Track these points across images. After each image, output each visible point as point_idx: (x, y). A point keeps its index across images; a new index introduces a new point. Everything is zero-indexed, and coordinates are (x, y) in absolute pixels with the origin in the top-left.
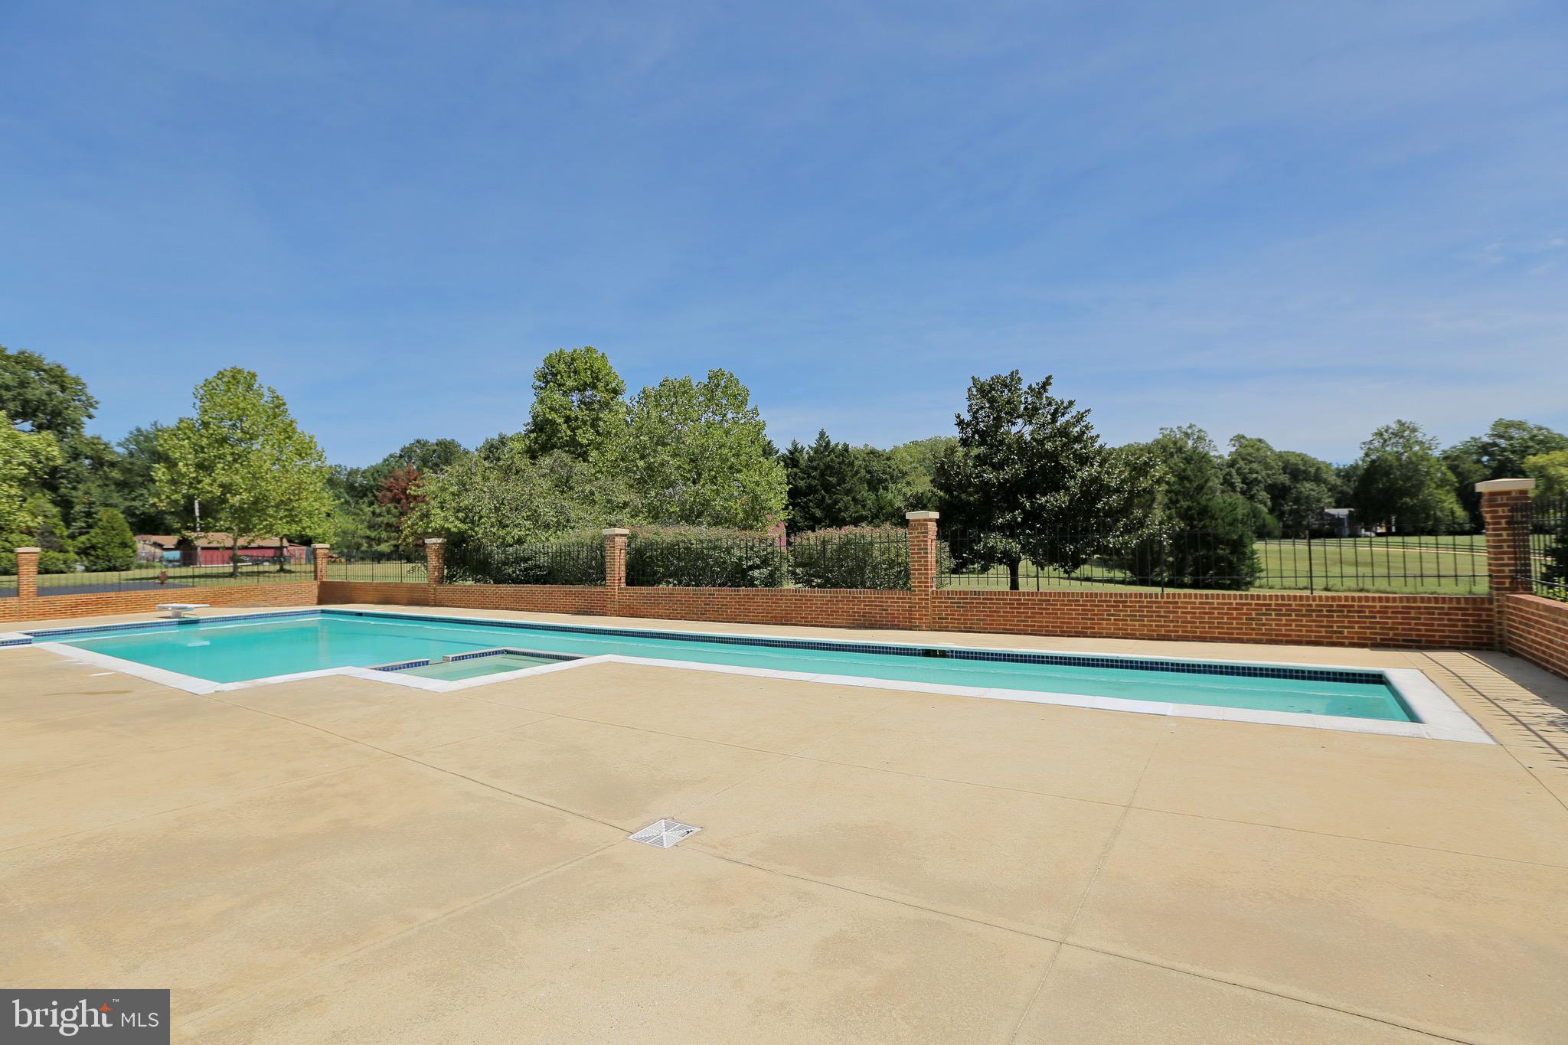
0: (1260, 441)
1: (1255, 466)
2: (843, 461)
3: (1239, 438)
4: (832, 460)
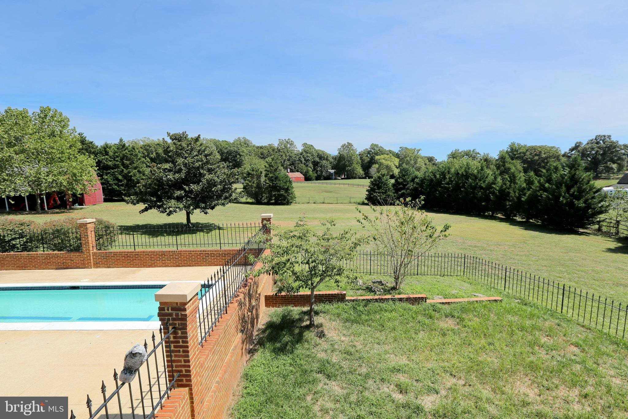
0: (312, 146)
1: (309, 155)
2: (132, 154)
3: (305, 145)
4: (126, 153)
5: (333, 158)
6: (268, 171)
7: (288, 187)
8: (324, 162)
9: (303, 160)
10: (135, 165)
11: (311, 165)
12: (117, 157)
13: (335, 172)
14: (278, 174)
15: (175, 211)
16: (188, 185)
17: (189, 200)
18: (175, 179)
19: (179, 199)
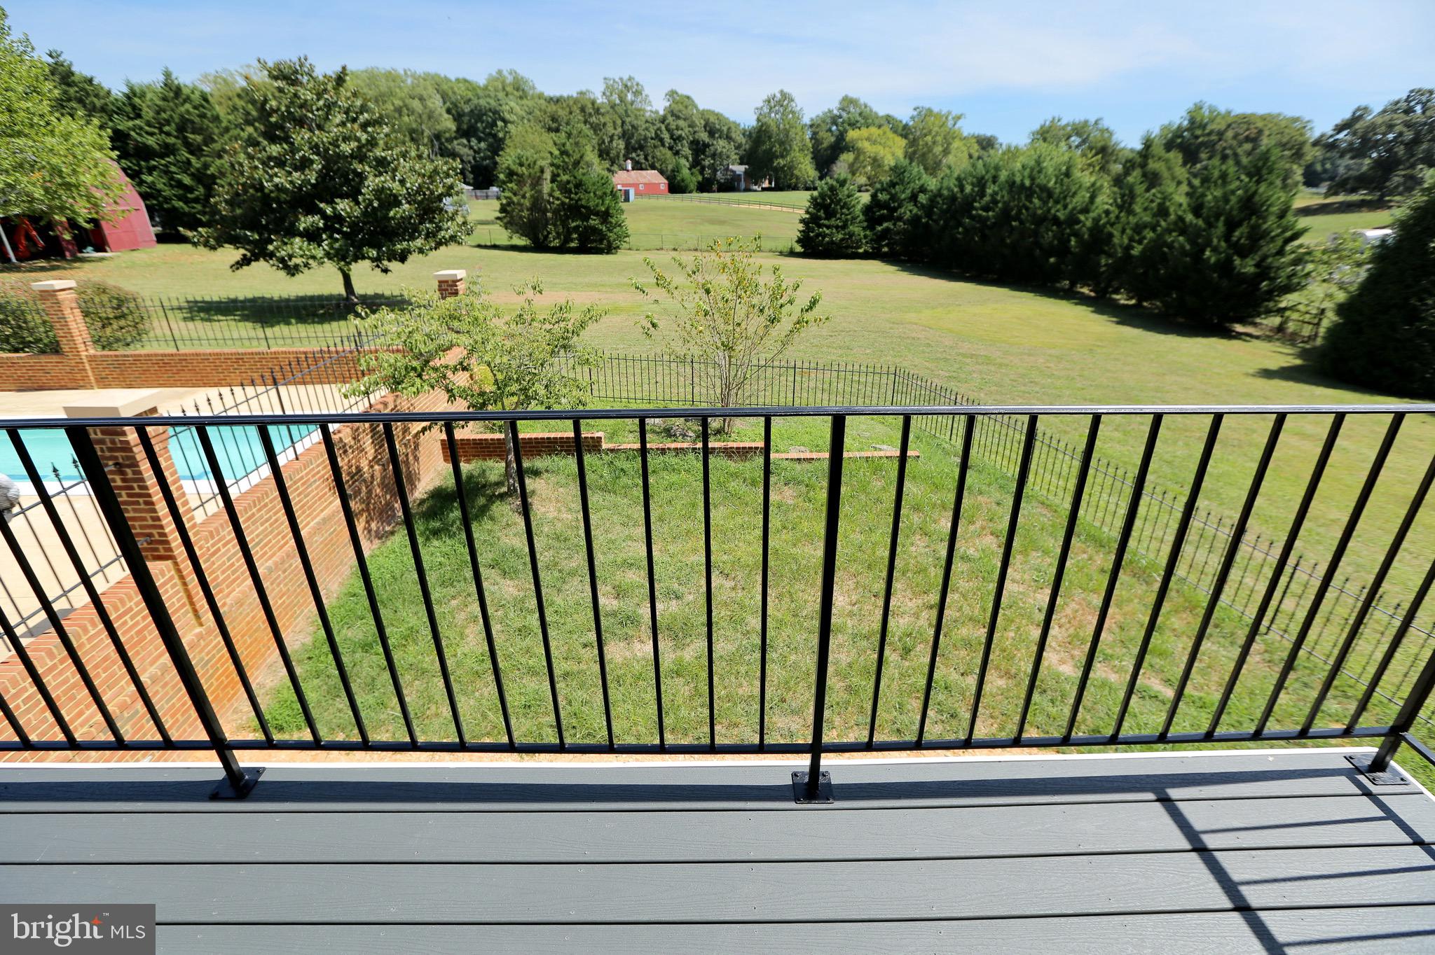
0: (688, 98)
1: (681, 123)
2: (205, 114)
3: (672, 94)
4: (188, 112)
5: (744, 134)
6: (558, 167)
7: (608, 209)
8: (721, 145)
9: (666, 136)
10: (217, 146)
11: (687, 151)
12: (168, 122)
13: (746, 172)
14: (584, 174)
15: (306, 265)
16: (331, 202)
17: (337, 240)
18: (295, 187)
19: (312, 236)
